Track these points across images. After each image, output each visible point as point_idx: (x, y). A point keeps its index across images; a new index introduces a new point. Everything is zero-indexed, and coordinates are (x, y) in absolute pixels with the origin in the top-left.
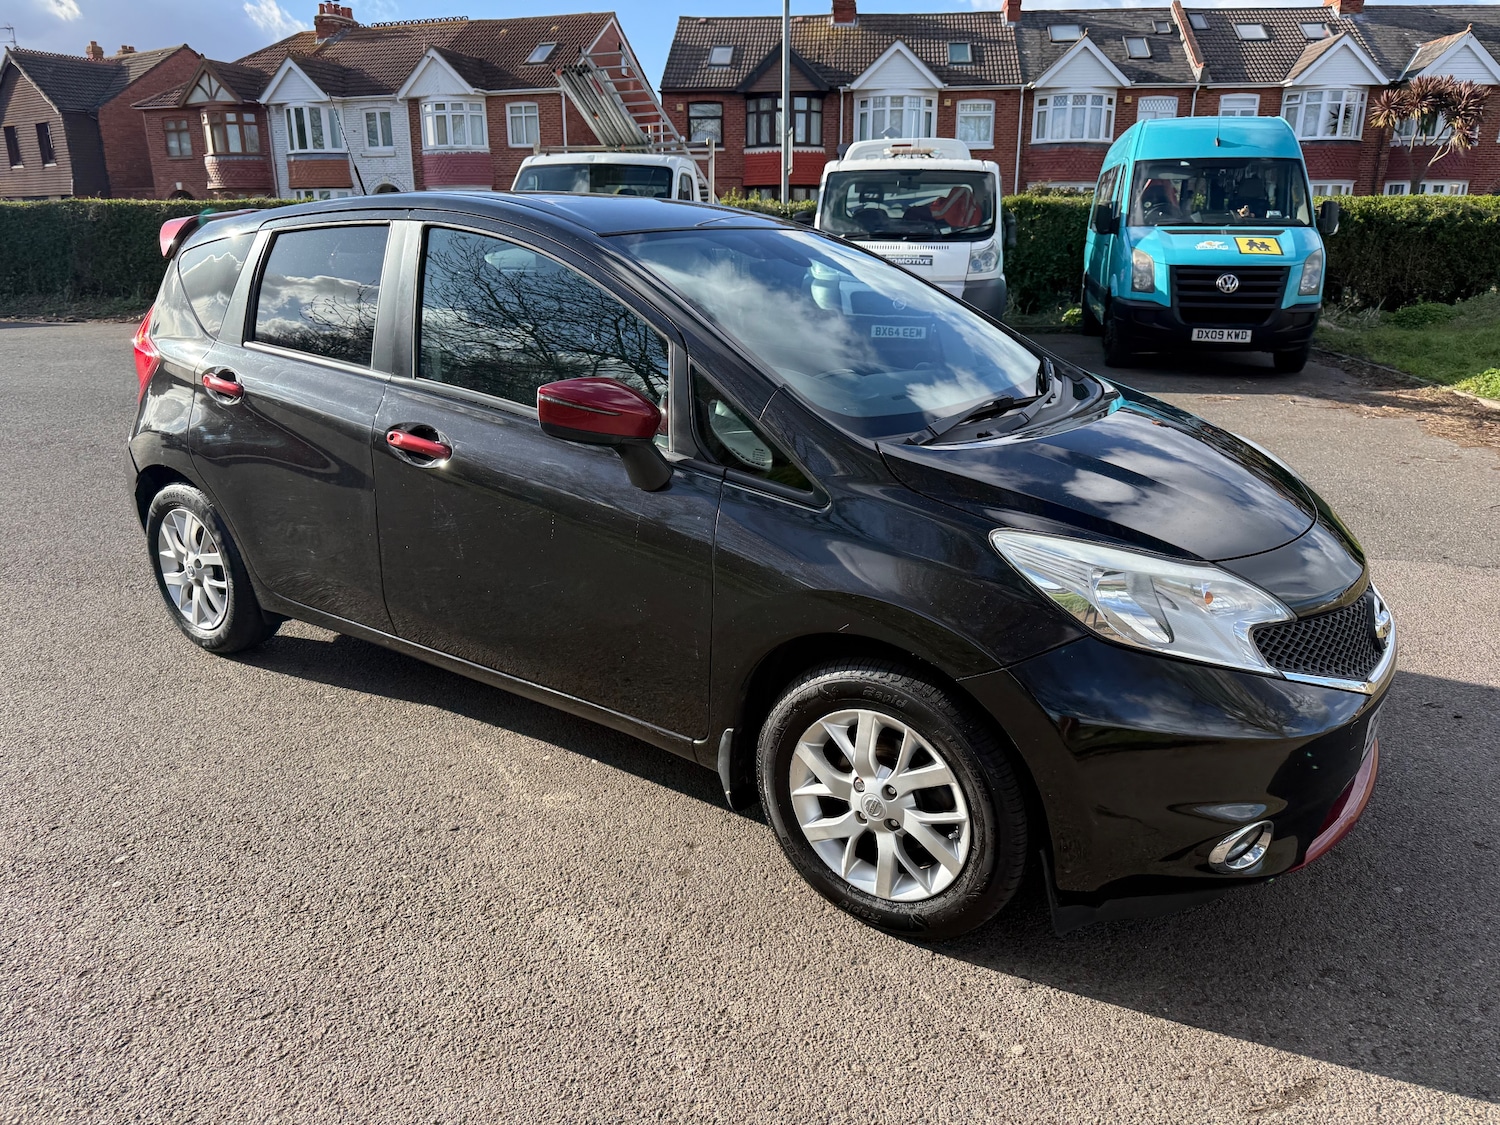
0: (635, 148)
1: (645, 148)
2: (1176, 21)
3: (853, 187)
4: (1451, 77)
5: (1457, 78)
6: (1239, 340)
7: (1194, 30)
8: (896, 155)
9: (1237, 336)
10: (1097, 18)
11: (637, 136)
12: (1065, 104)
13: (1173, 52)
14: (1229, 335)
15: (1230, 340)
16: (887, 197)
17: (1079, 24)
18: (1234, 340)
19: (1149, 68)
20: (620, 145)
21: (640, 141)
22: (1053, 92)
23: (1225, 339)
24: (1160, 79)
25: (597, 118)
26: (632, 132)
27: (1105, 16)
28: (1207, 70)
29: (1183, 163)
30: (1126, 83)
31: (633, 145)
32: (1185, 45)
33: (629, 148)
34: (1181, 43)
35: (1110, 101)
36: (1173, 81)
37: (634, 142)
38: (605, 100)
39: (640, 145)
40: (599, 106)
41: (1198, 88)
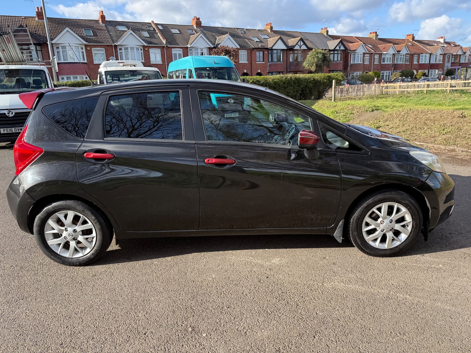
0: (18, 63)
1: (24, 63)
2: (154, 27)
3: (109, 76)
4: (228, 46)
5: (229, 46)
6: (236, 116)
7: (160, 30)
8: (124, 66)
9: (235, 115)
10: (130, 24)
11: (21, 59)
12: (128, 50)
13: (155, 35)
14: (233, 115)
15: (234, 116)
16: (121, 79)
17: (125, 26)
18: (235, 116)
19: (150, 40)
20: (12, 62)
21: (21, 60)
22: (123, 46)
23: (233, 116)
24: (154, 44)
25: (4, 52)
26: (18, 57)
27: (132, 24)
28: (167, 41)
29: (208, 69)
30: (145, 44)
31: (18, 62)
32: (158, 34)
33: (16, 63)
34: (157, 33)
35: (141, 50)
36: (158, 44)
37: (19, 61)
38: (10, 46)
39: (21, 62)
40: (7, 47)
41: (165, 47)
